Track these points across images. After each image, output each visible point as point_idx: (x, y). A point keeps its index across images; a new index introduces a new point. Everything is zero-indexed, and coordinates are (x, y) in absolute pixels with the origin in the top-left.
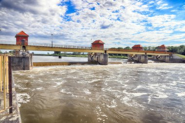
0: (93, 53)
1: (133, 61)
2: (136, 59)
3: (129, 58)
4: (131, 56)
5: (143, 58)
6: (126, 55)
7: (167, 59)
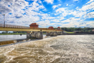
0: (32, 32)
1: (49, 35)
2: (51, 34)
3: (47, 34)
4: (48, 32)
5: (55, 34)
6: (45, 32)
7: (62, 33)
